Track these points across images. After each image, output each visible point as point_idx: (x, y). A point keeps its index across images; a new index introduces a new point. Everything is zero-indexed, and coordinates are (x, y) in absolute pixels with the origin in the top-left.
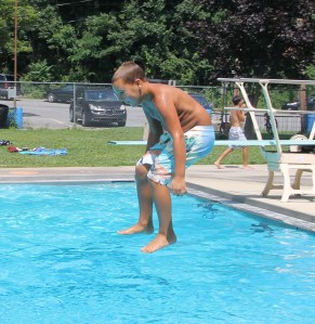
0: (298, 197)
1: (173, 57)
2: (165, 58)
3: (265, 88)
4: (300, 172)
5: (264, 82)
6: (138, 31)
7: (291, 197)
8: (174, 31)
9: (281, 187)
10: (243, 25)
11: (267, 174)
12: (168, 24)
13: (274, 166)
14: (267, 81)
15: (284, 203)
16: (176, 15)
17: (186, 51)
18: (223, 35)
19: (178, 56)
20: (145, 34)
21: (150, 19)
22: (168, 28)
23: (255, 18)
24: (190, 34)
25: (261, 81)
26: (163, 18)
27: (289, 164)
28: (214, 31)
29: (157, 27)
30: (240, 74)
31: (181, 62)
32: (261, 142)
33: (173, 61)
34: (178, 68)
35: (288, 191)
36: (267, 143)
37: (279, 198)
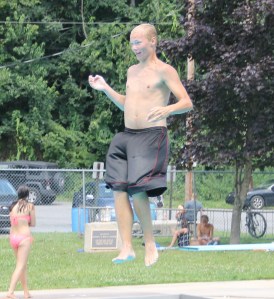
1: (58, 127)
2: (47, 130)
8: (59, 89)
16: (61, 65)
22: (50, 85)
34: (68, 144)
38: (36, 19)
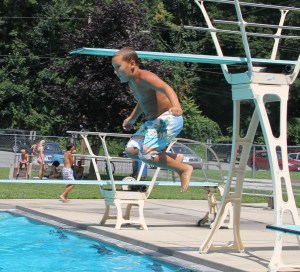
0: (128, 225)
1: (35, 112)
2: (28, 113)
3: (103, 140)
4: (130, 206)
5: (103, 135)
6: (8, 91)
7: (123, 226)
8: (36, 92)
9: (115, 218)
10: (89, 90)
11: (104, 207)
12: (31, 86)
13: (110, 201)
14: (105, 134)
15: (117, 230)
16: (38, 80)
17: (45, 108)
18: (73, 97)
19: (38, 112)
20: (13, 93)
21: (17, 82)
22: (31, 90)
23: (98, 85)
24: (48, 94)
25: (100, 134)
26: (27, 81)
27: (121, 200)
28: (67, 94)
29: (22, 89)
30: (86, 128)
31: (41, 116)
32: (100, 182)
33: (35, 116)
34: (39, 121)
35: (120, 221)
36: (104, 183)
37: (114, 226)
38: (25, 54)
